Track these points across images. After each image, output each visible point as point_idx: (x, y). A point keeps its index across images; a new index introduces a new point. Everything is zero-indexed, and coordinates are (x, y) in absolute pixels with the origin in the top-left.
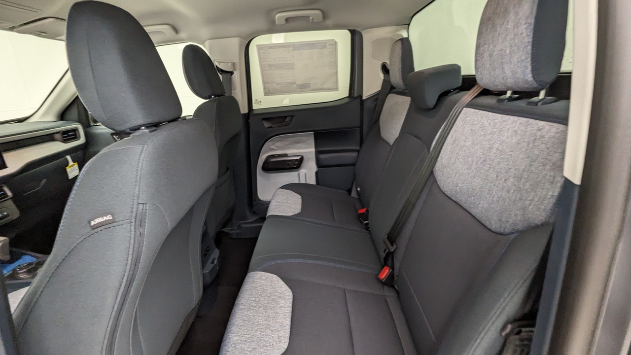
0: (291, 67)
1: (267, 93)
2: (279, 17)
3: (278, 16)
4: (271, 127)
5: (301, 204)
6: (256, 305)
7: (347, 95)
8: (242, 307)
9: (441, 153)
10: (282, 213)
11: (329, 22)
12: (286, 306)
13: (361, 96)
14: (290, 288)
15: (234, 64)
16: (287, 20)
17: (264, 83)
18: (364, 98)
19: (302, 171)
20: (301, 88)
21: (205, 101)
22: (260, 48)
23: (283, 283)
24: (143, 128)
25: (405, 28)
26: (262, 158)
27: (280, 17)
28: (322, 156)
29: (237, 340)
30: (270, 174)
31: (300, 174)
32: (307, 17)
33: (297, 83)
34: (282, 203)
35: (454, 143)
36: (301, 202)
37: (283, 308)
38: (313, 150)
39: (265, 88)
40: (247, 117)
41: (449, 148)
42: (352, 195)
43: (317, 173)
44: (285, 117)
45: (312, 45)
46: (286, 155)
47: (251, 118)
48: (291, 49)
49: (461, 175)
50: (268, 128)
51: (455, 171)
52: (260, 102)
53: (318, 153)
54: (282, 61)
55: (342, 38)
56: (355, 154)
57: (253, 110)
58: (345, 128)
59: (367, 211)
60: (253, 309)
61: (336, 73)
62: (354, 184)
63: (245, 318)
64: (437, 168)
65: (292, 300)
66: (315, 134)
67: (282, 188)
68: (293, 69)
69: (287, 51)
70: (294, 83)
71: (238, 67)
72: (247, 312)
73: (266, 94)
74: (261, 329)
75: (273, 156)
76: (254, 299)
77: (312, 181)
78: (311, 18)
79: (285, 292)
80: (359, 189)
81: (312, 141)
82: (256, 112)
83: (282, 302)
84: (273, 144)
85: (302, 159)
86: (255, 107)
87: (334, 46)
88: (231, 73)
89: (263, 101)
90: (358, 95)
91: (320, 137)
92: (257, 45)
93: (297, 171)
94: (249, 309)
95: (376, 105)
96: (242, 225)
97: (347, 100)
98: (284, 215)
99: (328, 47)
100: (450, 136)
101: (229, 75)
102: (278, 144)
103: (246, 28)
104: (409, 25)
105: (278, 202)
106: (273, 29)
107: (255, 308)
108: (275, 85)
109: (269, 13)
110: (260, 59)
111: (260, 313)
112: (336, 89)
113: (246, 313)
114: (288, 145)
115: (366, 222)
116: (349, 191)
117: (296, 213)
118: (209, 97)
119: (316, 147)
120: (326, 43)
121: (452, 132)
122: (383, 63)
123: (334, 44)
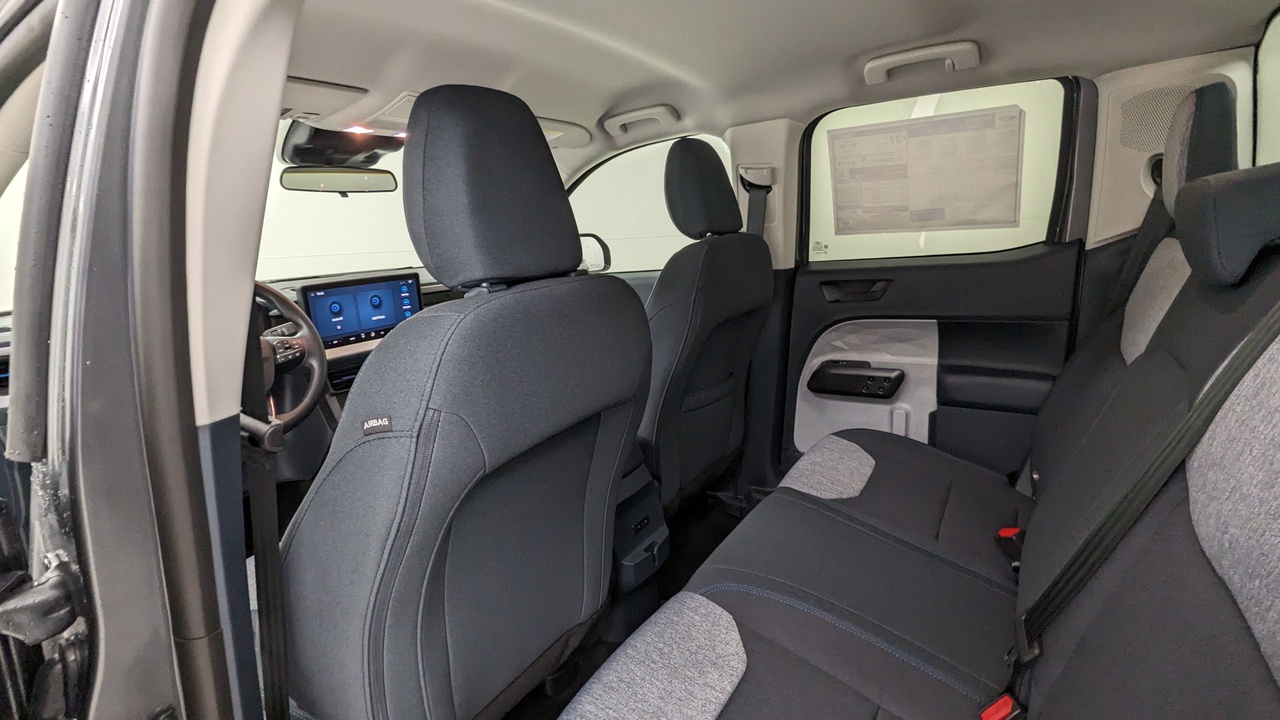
0: (900, 173)
1: (842, 228)
2: (871, 68)
3: (869, 66)
4: (837, 301)
5: (866, 479)
6: (658, 658)
7: (1043, 238)
8: (631, 652)
9: (1217, 419)
10: (812, 487)
11: (997, 66)
12: (718, 689)
13: (1082, 243)
14: (747, 652)
15: (773, 171)
16: (891, 73)
17: (838, 208)
18: (1089, 246)
19: (902, 406)
20: (920, 221)
21: (693, 241)
22: (833, 136)
23: (737, 636)
24: (484, 285)
25: (1243, 58)
26: (812, 364)
27: (873, 69)
28: (952, 379)
29: (590, 713)
30: (824, 400)
31: (896, 412)
32: (940, 61)
33: (911, 209)
34: (821, 466)
35: (1255, 396)
36: (869, 474)
37: (708, 690)
38: (932, 361)
39: (838, 220)
40: (791, 276)
41: (1238, 409)
42: (1018, 488)
43: (933, 416)
44: (874, 282)
45: (956, 122)
46: (866, 365)
47: (800, 280)
48: (902, 134)
49: (1244, 498)
50: (830, 302)
51: (1233, 483)
52: (826, 247)
53: (943, 370)
54: (881, 160)
56: (1044, 386)
57: (808, 262)
58: (1027, 318)
59: (1022, 535)
60: (649, 666)
61: (1017, 185)
62: (1029, 463)
63: (624, 676)
64: (1196, 464)
65: (737, 681)
66: (939, 325)
67: (838, 434)
68: (906, 177)
69: (894, 139)
70: (907, 209)
71: (781, 175)
72: (635, 666)
73: (839, 231)
74: (644, 711)
75: (835, 363)
76: (661, 645)
77: (920, 433)
78: (948, 61)
79: (731, 657)
80: (1035, 476)
81: (933, 341)
82: (814, 268)
83: (713, 676)
84: (839, 339)
85: (901, 378)
86: (814, 256)
87: (1016, 121)
88: (768, 189)
89: (831, 245)
90: (1075, 238)
91: (953, 334)
92: (828, 131)
93: (891, 404)
94: (641, 663)
95: (1122, 264)
96: (753, 494)
97: (1041, 250)
98: (813, 493)
99: (999, 124)
100: (1251, 373)
101: (763, 192)
102: (853, 339)
103: (801, 99)
104: (1257, 46)
105: (815, 464)
106: (861, 95)
107: (652, 665)
108: (860, 212)
109: (851, 62)
110: (833, 158)
111: (657, 680)
112: (1014, 223)
113: (632, 667)
114: (874, 342)
115: (1016, 564)
116: (1013, 478)
117: (845, 497)
118: (701, 236)
119: (941, 356)
120: (993, 115)
121: (1260, 363)
122: (1156, 155)
123: (1017, 116)
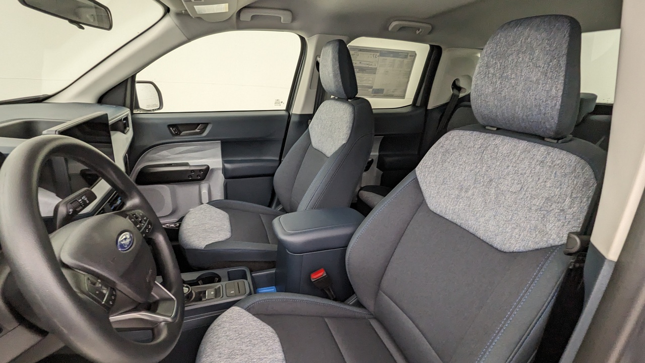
0: (373, 71)
2: (395, 25)
7: (411, 103)
13: (426, 106)
16: (401, 28)
18: (430, 107)
20: (375, 93)
33: (374, 88)
48: (378, 54)
54: (368, 64)
55: (421, 51)
61: (408, 82)
68: (375, 74)
69: (375, 56)
70: (371, 87)
87: (413, 57)
99: (409, 57)
109: (388, 20)
112: (403, 97)
119: (379, 152)
120: (408, 53)
122: (456, 79)
123: (413, 55)
